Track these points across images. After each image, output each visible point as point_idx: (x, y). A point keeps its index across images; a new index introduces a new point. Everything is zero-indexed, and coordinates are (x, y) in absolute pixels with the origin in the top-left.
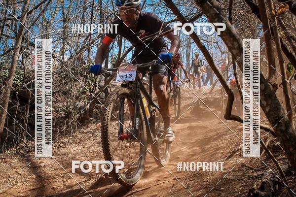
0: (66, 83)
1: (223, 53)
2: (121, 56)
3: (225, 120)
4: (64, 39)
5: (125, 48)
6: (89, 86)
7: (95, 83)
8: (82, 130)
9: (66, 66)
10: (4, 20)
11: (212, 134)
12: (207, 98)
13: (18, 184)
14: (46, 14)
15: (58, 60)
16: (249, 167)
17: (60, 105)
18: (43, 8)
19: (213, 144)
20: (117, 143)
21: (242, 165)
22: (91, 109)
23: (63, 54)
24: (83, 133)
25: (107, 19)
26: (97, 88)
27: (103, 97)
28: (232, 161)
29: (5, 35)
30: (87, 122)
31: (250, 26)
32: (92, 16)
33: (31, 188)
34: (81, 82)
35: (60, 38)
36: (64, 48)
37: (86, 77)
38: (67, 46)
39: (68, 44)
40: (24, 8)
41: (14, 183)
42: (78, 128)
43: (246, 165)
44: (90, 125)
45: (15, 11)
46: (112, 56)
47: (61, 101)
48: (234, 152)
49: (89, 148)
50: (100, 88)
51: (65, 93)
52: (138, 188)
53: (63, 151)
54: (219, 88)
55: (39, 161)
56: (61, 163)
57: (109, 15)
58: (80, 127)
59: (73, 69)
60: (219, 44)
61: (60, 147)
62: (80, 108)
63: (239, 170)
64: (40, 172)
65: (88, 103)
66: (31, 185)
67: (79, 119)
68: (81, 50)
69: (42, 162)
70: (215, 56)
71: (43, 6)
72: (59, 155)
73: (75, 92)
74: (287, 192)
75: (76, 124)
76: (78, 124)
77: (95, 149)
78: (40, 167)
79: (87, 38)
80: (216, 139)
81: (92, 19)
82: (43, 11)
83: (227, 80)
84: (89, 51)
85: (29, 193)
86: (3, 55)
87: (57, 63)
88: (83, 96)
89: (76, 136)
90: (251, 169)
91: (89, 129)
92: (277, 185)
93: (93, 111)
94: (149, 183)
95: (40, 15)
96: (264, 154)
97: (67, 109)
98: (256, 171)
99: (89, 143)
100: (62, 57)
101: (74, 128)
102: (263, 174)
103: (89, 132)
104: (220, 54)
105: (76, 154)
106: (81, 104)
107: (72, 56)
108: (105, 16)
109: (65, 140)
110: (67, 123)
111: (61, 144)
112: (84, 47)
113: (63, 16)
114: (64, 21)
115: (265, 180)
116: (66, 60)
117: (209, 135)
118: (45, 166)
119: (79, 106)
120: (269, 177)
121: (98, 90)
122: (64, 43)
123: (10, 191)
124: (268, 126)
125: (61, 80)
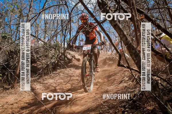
0: (46, 52)
1: (116, 37)
2: (71, 39)
3: (118, 67)
4: (45, 32)
5: (72, 35)
6: (57, 52)
7: (59, 51)
8: (54, 72)
9: (46, 44)
10: (19, 24)
11: (112, 73)
12: (109, 57)
13: (26, 97)
14: (37, 21)
15: (43, 41)
16: (128, 88)
17: (44, 61)
18: (36, 18)
19: (113, 78)
20: (70, 78)
21: (126, 87)
22: (58, 63)
23: (45, 39)
24: (54, 74)
25: (64, 23)
26: (60, 54)
27: (63, 58)
28: (121, 85)
29: (19, 31)
30: (56, 69)
31: (128, 25)
32: (58, 21)
33: (32, 98)
34: (53, 51)
35: (43, 32)
36: (45, 36)
37: (55, 49)
38: (46, 35)
39: (47, 34)
40: (27, 18)
41: (24, 96)
42: (52, 71)
43: (127, 86)
44: (57, 70)
45: (23, 20)
46: (67, 39)
47: (44, 60)
48: (122, 81)
49: (57, 80)
50: (62, 53)
51: (46, 56)
52: (79, 98)
53: (45, 82)
54: (115, 53)
55: (35, 87)
56: (45, 87)
57: (65, 21)
58: (53, 71)
59: (49, 45)
60: (115, 33)
61: (44, 80)
62: (53, 63)
63: (124, 89)
64: (35, 91)
65: (56, 60)
66: (31, 97)
67: (52, 68)
68: (53, 37)
69: (36, 87)
70: (113, 38)
71: (36, 17)
72: (44, 84)
73: (50, 56)
74: (145, 98)
75: (51, 70)
76: (52, 70)
77: (60, 81)
78: (35, 89)
79: (56, 31)
80: (114, 75)
81: (57, 23)
82: (36, 20)
83: (119, 49)
84: (56, 37)
85: (31, 101)
86: (18, 40)
87: (42, 43)
88: (54, 57)
89: (51, 75)
90: (130, 88)
91: (57, 72)
92: (141, 95)
93: (58, 64)
94: (84, 95)
95: (34, 22)
96: (135, 81)
97: (47, 63)
98: (132, 89)
99: (57, 78)
100: (44, 40)
101: (50, 72)
102: (135, 90)
103: (57, 73)
104: (115, 37)
105: (51, 83)
106: (53, 61)
107: (49, 40)
108: (63, 21)
109: (46, 77)
110: (47, 69)
111: (45, 79)
112: (54, 35)
113: (45, 22)
114: (45, 24)
115: (135, 93)
116: (46, 41)
117: (111, 74)
118: (37, 89)
119: (52, 62)
120: (137, 92)
121: (61, 55)
122: (45, 34)
123: (22, 100)
124: (137, 69)
125: (44, 50)
